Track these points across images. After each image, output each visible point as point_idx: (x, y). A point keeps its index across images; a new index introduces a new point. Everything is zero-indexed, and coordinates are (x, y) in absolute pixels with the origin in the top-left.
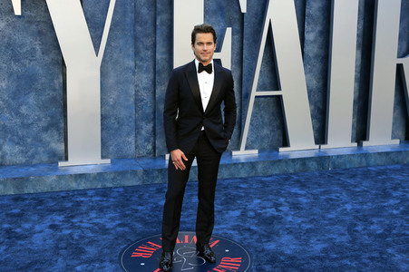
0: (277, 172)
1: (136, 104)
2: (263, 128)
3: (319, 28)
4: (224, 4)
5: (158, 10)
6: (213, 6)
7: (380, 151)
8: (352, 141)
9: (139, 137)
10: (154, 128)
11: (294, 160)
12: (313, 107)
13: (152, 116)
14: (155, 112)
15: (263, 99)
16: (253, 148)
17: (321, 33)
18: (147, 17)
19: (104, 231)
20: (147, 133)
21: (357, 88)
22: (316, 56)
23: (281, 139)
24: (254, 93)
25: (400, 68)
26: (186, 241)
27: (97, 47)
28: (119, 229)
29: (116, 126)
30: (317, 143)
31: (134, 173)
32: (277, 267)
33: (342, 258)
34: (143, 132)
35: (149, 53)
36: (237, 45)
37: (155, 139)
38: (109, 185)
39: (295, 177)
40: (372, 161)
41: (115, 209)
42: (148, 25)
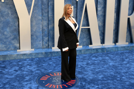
0: (88, 53)
1: (42, 31)
2: (84, 39)
3: (102, 6)
7: (122, 46)
8: (113, 43)
9: (43, 42)
10: (48, 39)
11: (94, 49)
12: (100, 32)
13: (48, 35)
14: (48, 34)
15: (84, 29)
16: (81, 45)
17: (103, 8)
18: (46, 2)
19: (32, 71)
20: (46, 40)
21: (115, 26)
22: (101, 15)
23: (90, 42)
24: (81, 27)
25: (129, 19)
26: (58, 75)
27: (29, 12)
28: (37, 71)
29: (36, 38)
30: (101, 43)
31: (42, 53)
32: (87, 83)
33: (108, 80)
34: (45, 40)
35: (47, 14)
36: (75, 12)
37: (49, 43)
38: (33, 57)
39: (94, 55)
40: (119, 49)
41: (35, 65)
42: (46, 5)
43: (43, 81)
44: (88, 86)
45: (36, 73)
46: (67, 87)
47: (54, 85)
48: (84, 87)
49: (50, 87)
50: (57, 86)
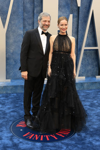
0: (94, 88)
2: (88, 66)
4: (69, 2)
5: (35, 5)
6: (63, 3)
15: (88, 51)
16: (82, 76)
18: (30, 9)
19: (5, 114)
24: (84, 48)
27: (4, 24)
28: (12, 114)
29: (14, 63)
35: (31, 27)
36: (76, 23)
38: (9, 92)
41: (11, 103)
42: (30, 13)
43: (21, 128)
44: (90, 140)
45: (11, 116)
46: (56, 138)
47: (36, 136)
48: (82, 140)
49: (30, 138)
50: (42, 136)
